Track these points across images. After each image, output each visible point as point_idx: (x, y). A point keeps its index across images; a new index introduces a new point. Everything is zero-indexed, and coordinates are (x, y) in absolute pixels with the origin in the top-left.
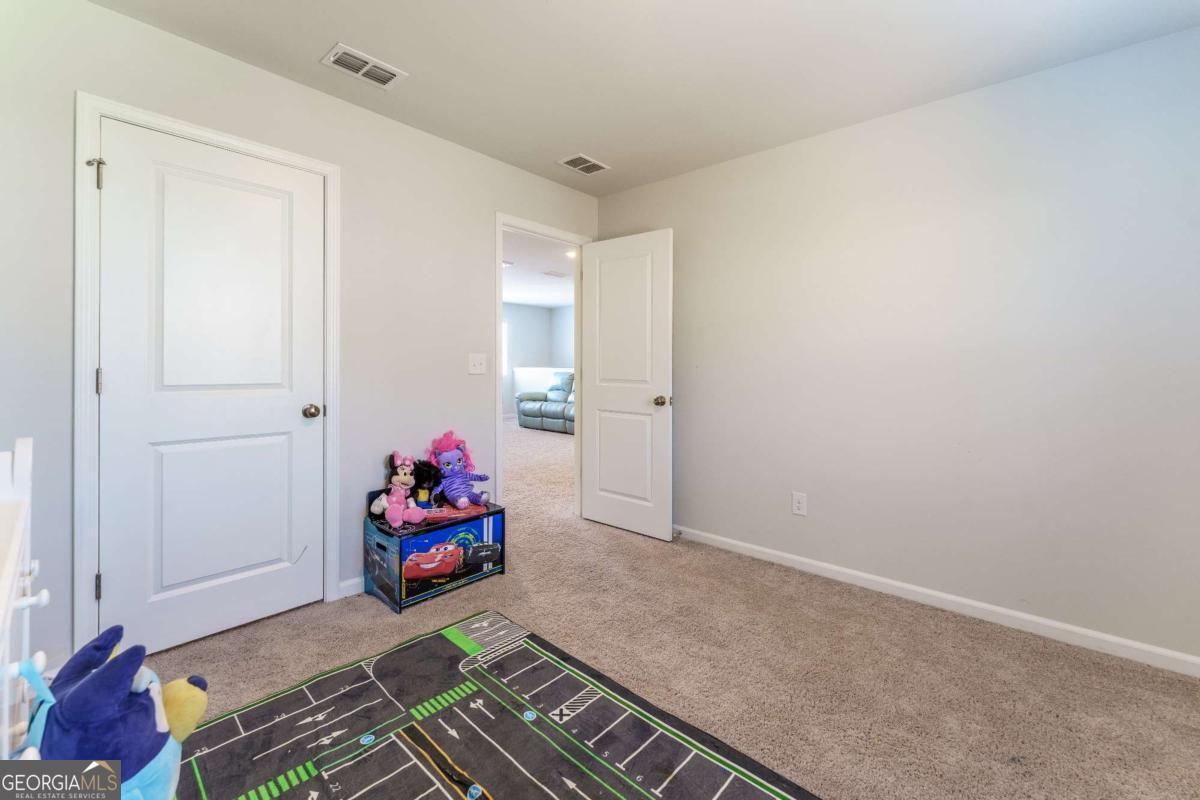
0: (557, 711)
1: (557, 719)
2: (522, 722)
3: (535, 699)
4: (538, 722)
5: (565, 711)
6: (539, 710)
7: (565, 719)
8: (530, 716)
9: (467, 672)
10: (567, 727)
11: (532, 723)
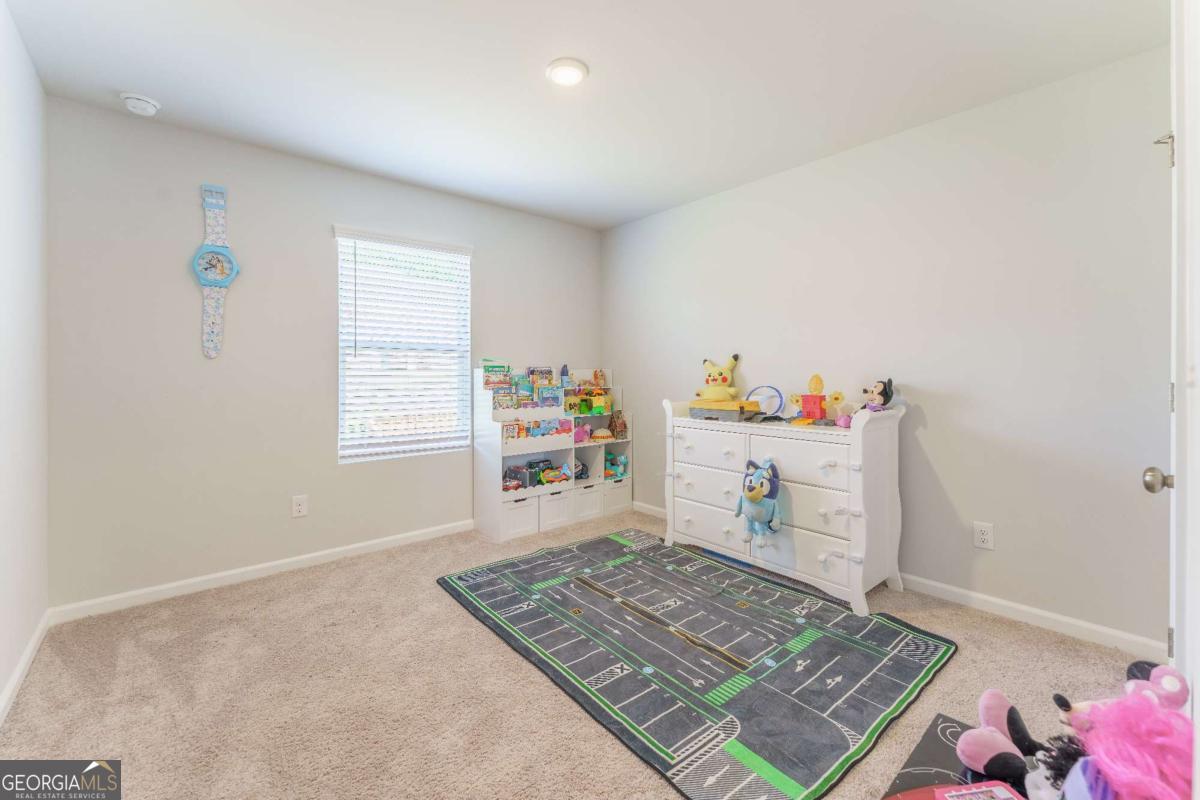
0: (625, 672)
1: (625, 666)
2: (653, 664)
3: (646, 683)
4: (642, 666)
5: (619, 670)
6: (640, 674)
7: (619, 666)
8: (648, 670)
9: (726, 716)
10: (617, 660)
11: (645, 666)
